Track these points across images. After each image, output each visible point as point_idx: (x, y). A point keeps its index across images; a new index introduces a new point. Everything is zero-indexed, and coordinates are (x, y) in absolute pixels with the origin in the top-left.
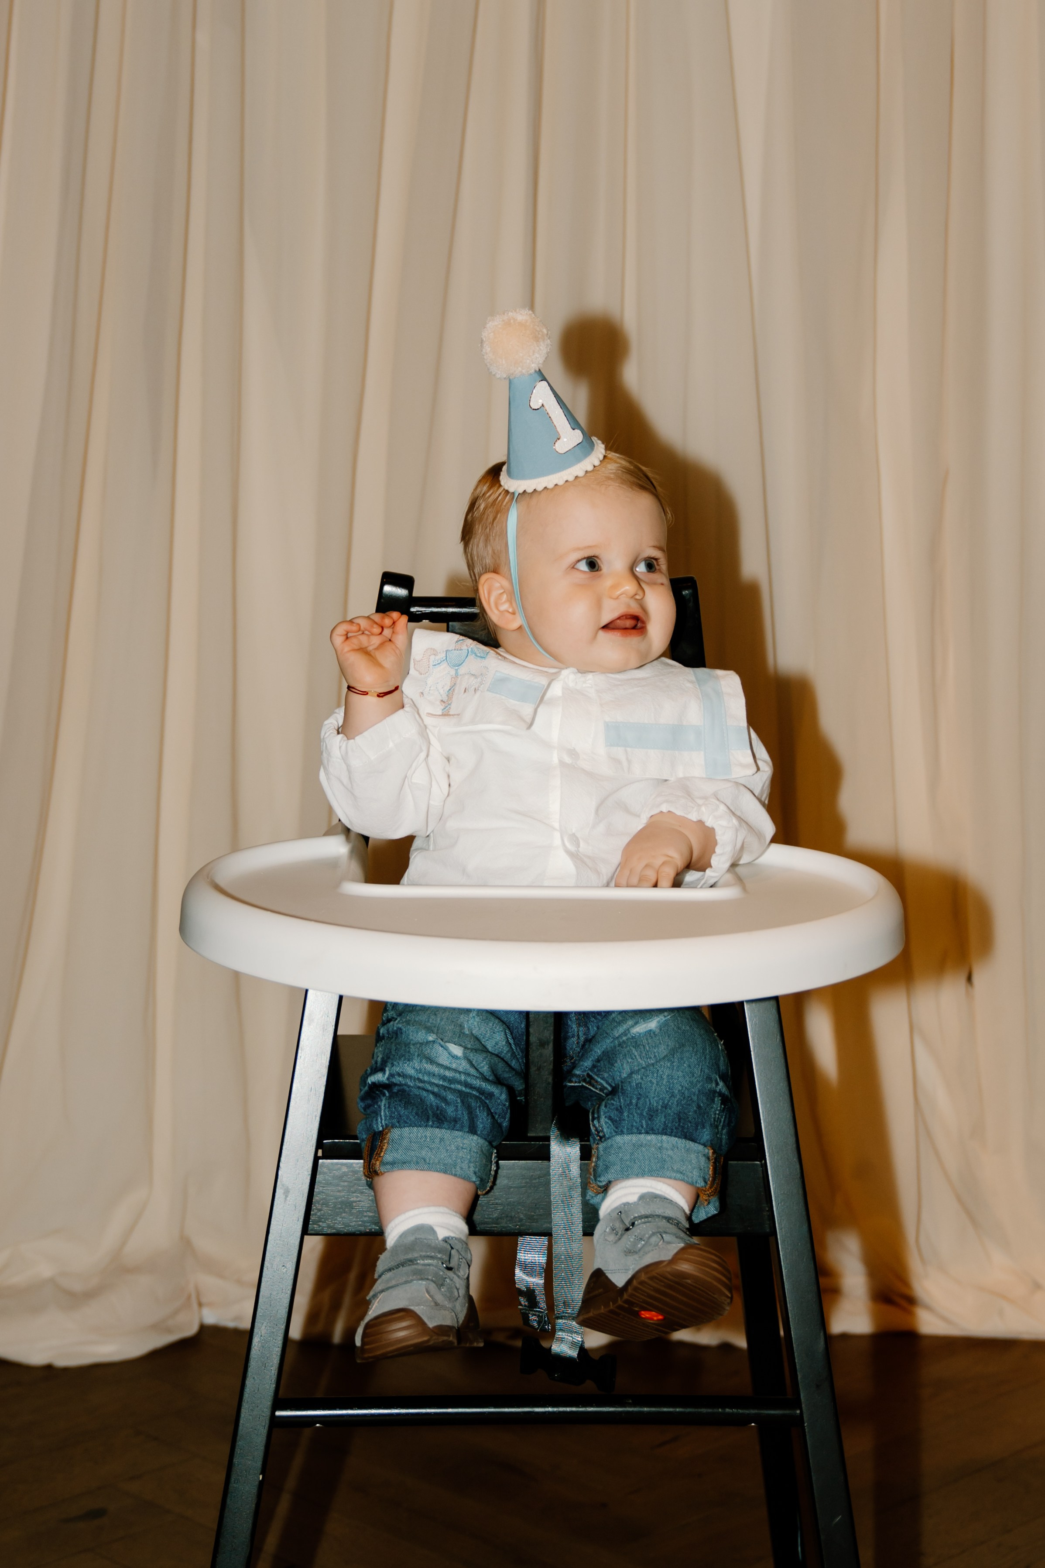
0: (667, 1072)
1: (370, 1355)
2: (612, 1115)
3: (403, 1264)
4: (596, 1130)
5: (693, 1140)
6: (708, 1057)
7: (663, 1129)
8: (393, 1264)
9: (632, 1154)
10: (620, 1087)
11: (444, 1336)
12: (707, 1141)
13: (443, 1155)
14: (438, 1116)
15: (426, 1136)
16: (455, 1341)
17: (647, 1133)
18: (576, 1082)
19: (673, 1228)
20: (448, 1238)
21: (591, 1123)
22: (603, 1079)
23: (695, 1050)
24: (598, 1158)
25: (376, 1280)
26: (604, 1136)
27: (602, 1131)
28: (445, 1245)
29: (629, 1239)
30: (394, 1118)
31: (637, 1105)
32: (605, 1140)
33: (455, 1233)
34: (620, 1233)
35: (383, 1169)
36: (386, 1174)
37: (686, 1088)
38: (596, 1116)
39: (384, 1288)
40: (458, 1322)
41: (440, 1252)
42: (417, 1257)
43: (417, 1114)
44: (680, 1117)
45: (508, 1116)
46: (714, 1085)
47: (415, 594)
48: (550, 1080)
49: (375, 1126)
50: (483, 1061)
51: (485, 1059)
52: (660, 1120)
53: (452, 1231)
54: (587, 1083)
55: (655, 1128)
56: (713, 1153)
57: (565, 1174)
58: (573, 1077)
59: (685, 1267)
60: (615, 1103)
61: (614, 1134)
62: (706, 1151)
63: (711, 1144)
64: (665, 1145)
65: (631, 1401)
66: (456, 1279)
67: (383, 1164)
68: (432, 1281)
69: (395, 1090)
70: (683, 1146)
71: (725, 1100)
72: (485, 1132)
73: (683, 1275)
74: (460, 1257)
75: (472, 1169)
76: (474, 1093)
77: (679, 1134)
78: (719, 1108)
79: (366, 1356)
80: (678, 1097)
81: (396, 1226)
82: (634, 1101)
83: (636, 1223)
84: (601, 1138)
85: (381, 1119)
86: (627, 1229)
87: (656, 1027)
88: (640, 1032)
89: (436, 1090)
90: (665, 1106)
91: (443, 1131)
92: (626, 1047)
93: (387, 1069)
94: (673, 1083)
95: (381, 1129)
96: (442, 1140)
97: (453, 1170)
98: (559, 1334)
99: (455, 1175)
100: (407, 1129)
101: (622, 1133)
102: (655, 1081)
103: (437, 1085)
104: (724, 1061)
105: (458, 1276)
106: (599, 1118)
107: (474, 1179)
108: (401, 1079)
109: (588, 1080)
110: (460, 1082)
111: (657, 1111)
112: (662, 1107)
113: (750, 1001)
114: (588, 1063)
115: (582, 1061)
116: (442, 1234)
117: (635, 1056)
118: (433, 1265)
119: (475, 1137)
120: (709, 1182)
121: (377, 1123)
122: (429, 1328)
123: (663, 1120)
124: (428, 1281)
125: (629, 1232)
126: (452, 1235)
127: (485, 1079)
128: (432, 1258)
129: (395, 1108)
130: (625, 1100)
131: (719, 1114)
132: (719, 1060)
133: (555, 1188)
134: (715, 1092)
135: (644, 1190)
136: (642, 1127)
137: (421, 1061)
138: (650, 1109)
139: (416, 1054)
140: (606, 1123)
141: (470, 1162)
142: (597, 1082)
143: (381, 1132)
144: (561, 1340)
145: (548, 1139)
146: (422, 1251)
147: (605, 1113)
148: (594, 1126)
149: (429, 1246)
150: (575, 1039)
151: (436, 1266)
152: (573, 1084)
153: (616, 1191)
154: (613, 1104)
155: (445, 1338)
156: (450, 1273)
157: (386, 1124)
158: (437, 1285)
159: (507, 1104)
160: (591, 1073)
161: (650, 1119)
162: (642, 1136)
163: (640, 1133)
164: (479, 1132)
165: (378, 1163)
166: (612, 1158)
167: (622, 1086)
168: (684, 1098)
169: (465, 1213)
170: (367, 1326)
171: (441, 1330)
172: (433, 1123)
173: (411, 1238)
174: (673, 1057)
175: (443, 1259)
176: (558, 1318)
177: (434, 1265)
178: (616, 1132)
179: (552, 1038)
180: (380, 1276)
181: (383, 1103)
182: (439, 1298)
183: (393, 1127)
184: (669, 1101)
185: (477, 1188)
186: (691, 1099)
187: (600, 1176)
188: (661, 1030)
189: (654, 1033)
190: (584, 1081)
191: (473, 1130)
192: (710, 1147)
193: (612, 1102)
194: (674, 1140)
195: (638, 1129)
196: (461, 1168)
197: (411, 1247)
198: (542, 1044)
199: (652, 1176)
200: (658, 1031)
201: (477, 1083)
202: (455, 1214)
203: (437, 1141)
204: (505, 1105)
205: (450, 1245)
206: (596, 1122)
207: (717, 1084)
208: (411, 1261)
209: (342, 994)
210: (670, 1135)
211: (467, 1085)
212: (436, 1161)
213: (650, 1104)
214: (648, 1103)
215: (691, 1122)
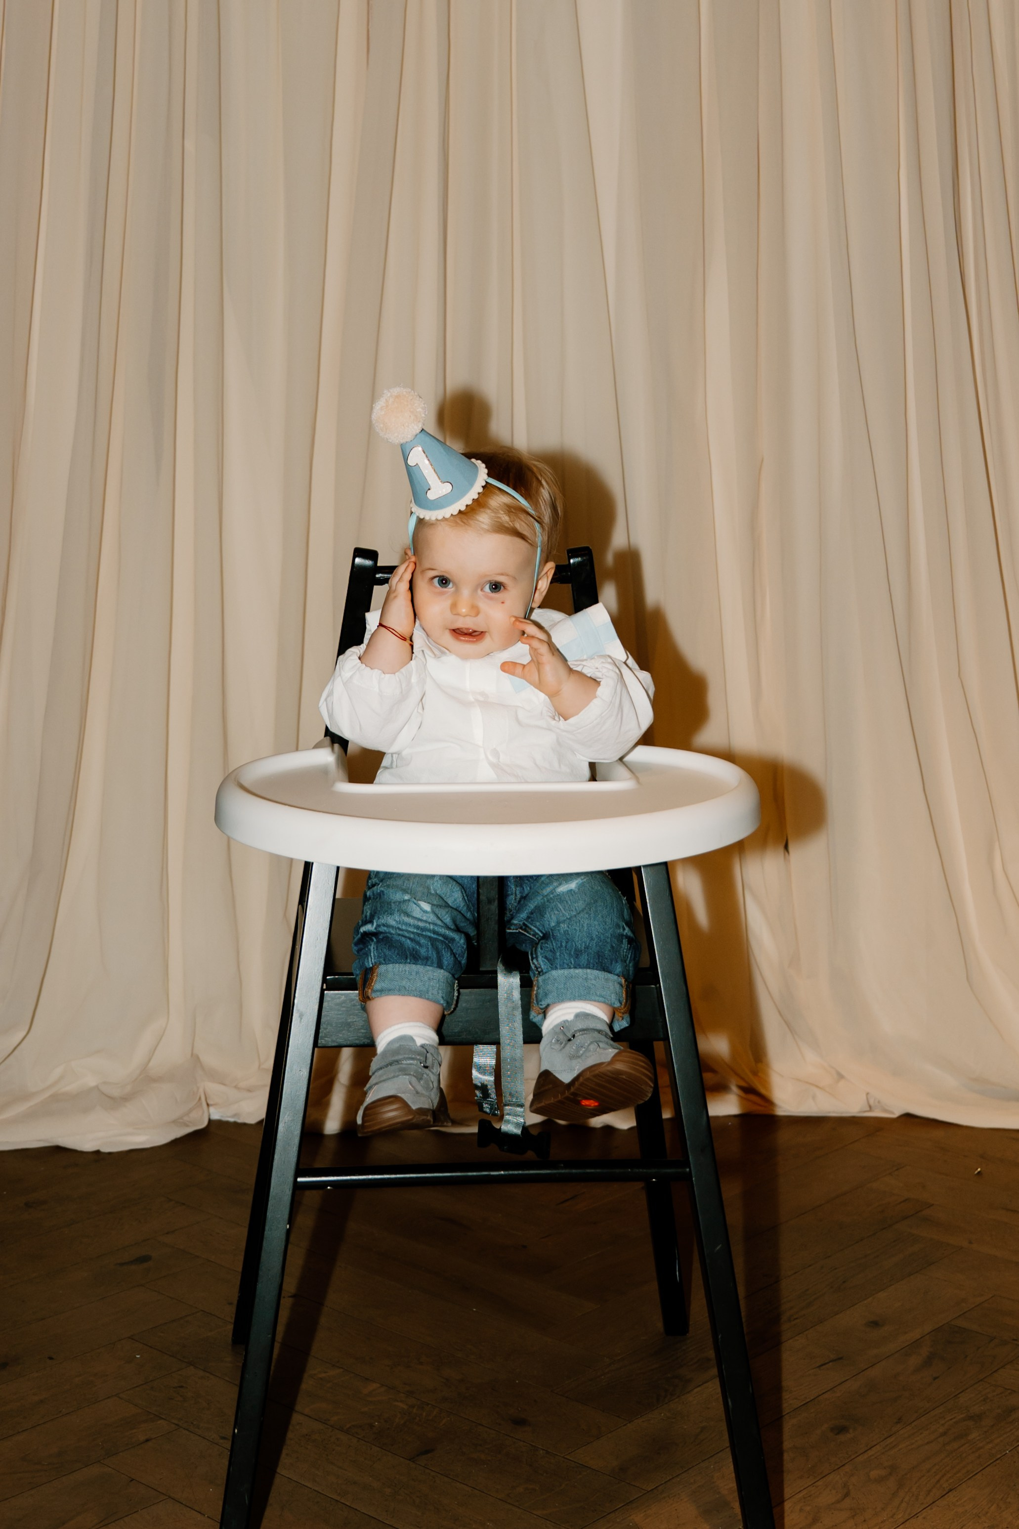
0: (586, 922)
1: (369, 1130)
2: (547, 955)
3: (391, 1064)
4: (536, 967)
5: (610, 972)
6: (615, 909)
7: (587, 965)
8: (383, 1064)
9: (565, 984)
10: (551, 934)
11: (424, 1115)
12: (620, 972)
13: (419, 984)
14: (414, 955)
15: (405, 971)
16: (432, 1120)
17: (575, 968)
18: (513, 929)
19: (604, 1039)
20: (424, 1045)
21: (531, 961)
22: (535, 927)
23: (606, 905)
24: (538, 988)
25: (370, 1077)
26: (542, 971)
27: (540, 967)
28: (422, 1049)
29: (571, 1048)
30: (381, 957)
31: (566, 947)
32: (543, 974)
33: (429, 1041)
34: (564, 1043)
35: (373, 995)
36: (376, 999)
37: (601, 933)
38: (534, 956)
39: (377, 1081)
40: (433, 1106)
41: (419, 1055)
42: (401, 1059)
43: (398, 954)
44: (599, 955)
45: (466, 955)
46: (622, 930)
47: (379, 564)
48: (496, 928)
49: (366, 964)
50: (446, 915)
51: (447, 913)
52: (584, 959)
53: (427, 1040)
54: (522, 930)
55: (581, 964)
56: (625, 981)
57: (509, 998)
58: (512, 926)
59: (619, 1066)
60: (549, 946)
61: (550, 969)
62: (620, 980)
63: (623, 974)
64: (589, 976)
65: (562, 1165)
66: (431, 1075)
67: (374, 991)
68: (414, 1076)
69: (381, 937)
70: (603, 977)
71: (630, 941)
72: (450, 967)
73: (619, 1073)
74: (434, 1059)
75: (440, 995)
76: (440, 938)
77: (599, 968)
78: (626, 948)
79: (366, 1131)
80: (596, 939)
81: (384, 1037)
82: (564, 944)
83: (576, 1035)
84: (539, 973)
85: (371, 958)
86: (570, 1040)
87: (576, 887)
88: (563, 891)
89: (412, 936)
90: (587, 947)
91: (418, 966)
92: (553, 902)
93: (375, 921)
94: (592, 930)
95: (371, 966)
96: (417, 973)
97: (427, 995)
98: (507, 1117)
99: (428, 999)
100: (391, 965)
101: (556, 968)
102: (578, 929)
103: (413, 933)
104: (628, 912)
105: (433, 1073)
106: (537, 958)
107: (442, 1002)
108: (385, 928)
109: (524, 927)
110: (429, 930)
111: (582, 951)
112: (585, 948)
113: (645, 866)
114: (524, 915)
115: (519, 913)
116: (419, 1042)
117: (560, 909)
118: (413, 1065)
119: (442, 971)
120: (623, 1004)
121: (368, 962)
122: (412, 1109)
123: (586, 957)
124: (410, 1076)
125: (570, 1042)
126: (427, 1043)
127: (448, 928)
128: (413, 1059)
129: (381, 950)
130: (557, 944)
131: (626, 952)
132: (623, 912)
133: (502, 1010)
134: (622, 935)
135: (578, 1011)
136: (571, 963)
137: (400, 915)
138: (576, 950)
139: (396, 910)
140: (543, 961)
141: (439, 989)
142: (531, 929)
143: (371, 968)
144: (508, 1122)
145: (495, 972)
146: (405, 1054)
147: (541, 954)
148: (533, 963)
149: (411, 1051)
150: (513, 897)
151: (416, 1065)
152: (511, 931)
153: (555, 1012)
154: (547, 947)
155: (424, 1117)
156: (426, 1071)
157: (375, 962)
158: (417, 1079)
159: (465, 947)
160: (526, 923)
161: (576, 957)
162: (572, 970)
163: (570, 968)
164: (445, 968)
165: (370, 991)
166: (549, 987)
167: (552, 933)
168: (601, 941)
169: (436, 1026)
170: (366, 1109)
171: (421, 1111)
172: (411, 961)
173: (397, 1045)
174: (590, 910)
175: (421, 1060)
176: (505, 1105)
177: (415, 1064)
178: (551, 968)
179: (497, 896)
180: (373, 1074)
181: (372, 947)
182: (419, 1088)
183: (380, 964)
184: (589, 944)
185: (444, 1009)
186: (606, 941)
187: (541, 1001)
188: (579, 890)
189: (574, 892)
190: (521, 928)
191: (440, 966)
192: (622, 976)
193: (546, 945)
194: (596, 972)
195: (568, 965)
196: (432, 994)
197: (397, 1052)
198: (490, 901)
199: (581, 999)
200: (577, 890)
201: (443, 931)
202: (428, 1027)
203: (414, 974)
204: (463, 947)
205: (426, 1049)
206: (535, 961)
207: (624, 929)
208: (397, 1062)
209: (338, 865)
210: (593, 969)
211: (434, 932)
212: (414, 989)
213: (576, 945)
214: (574, 946)
215: (607, 959)
